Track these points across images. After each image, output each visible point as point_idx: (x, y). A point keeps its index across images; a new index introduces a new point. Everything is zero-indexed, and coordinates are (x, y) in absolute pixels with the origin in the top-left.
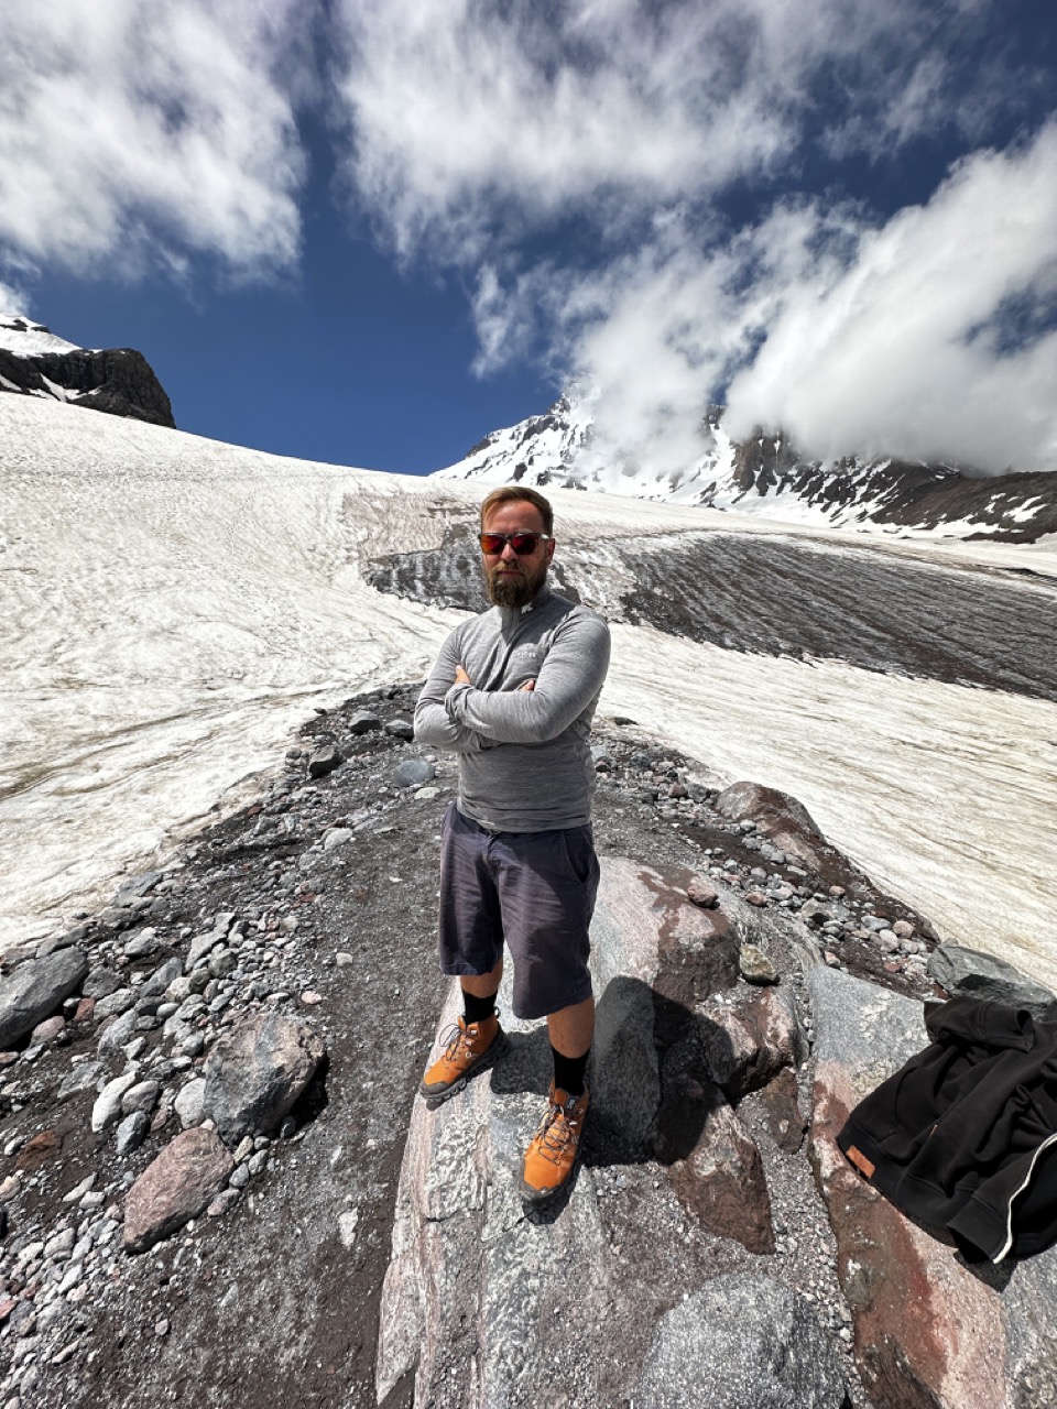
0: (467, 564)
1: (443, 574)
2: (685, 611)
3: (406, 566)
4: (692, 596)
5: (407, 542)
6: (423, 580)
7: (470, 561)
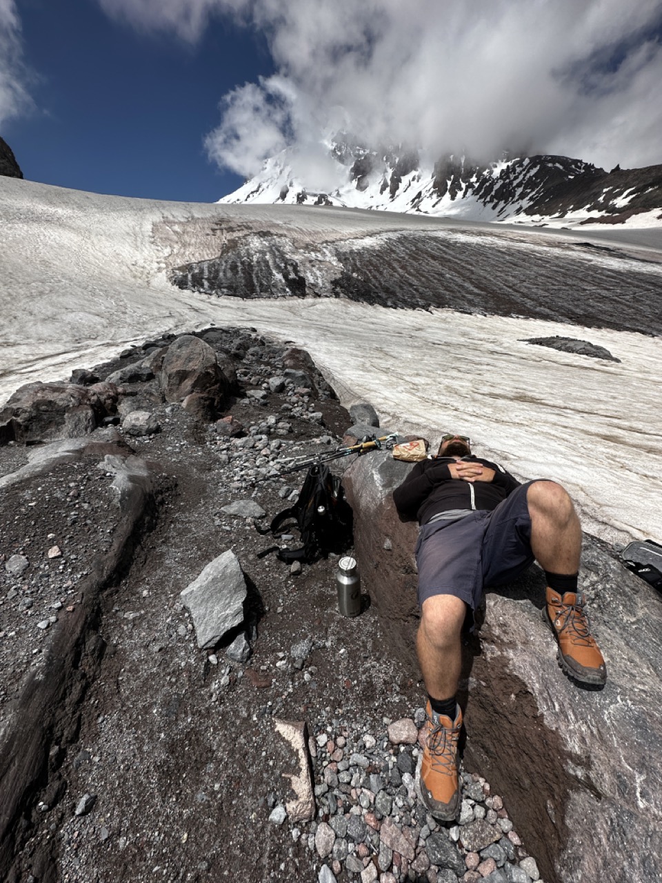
0: (237, 266)
1: (221, 274)
2: (369, 287)
3: (197, 271)
4: (375, 277)
5: (197, 255)
6: (208, 279)
7: (239, 264)
